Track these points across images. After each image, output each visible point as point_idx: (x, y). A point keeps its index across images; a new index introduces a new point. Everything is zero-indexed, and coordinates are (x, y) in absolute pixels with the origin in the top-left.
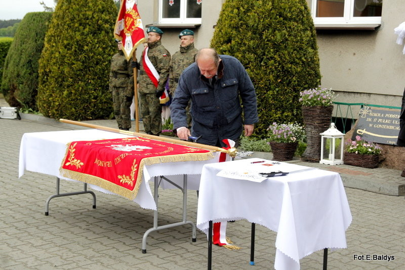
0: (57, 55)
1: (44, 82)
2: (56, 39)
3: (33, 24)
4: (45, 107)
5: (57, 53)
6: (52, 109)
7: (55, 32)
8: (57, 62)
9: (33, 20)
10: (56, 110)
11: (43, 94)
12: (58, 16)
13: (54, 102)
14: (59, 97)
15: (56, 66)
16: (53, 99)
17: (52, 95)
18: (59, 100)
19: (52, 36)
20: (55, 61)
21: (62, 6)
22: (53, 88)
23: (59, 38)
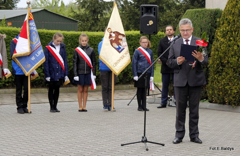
0: (235, 48)
1: (218, 72)
2: (234, 33)
3: (196, 20)
4: (219, 95)
5: (236, 46)
6: (228, 96)
7: (231, 28)
8: (235, 54)
9: (196, 16)
10: (233, 98)
11: (218, 84)
12: (234, 13)
13: (231, 89)
14: (237, 85)
15: (235, 58)
16: (230, 87)
17: (229, 84)
18: (237, 88)
19: (228, 31)
20: (233, 53)
21: (237, 5)
22: (231, 77)
23: (237, 33)
